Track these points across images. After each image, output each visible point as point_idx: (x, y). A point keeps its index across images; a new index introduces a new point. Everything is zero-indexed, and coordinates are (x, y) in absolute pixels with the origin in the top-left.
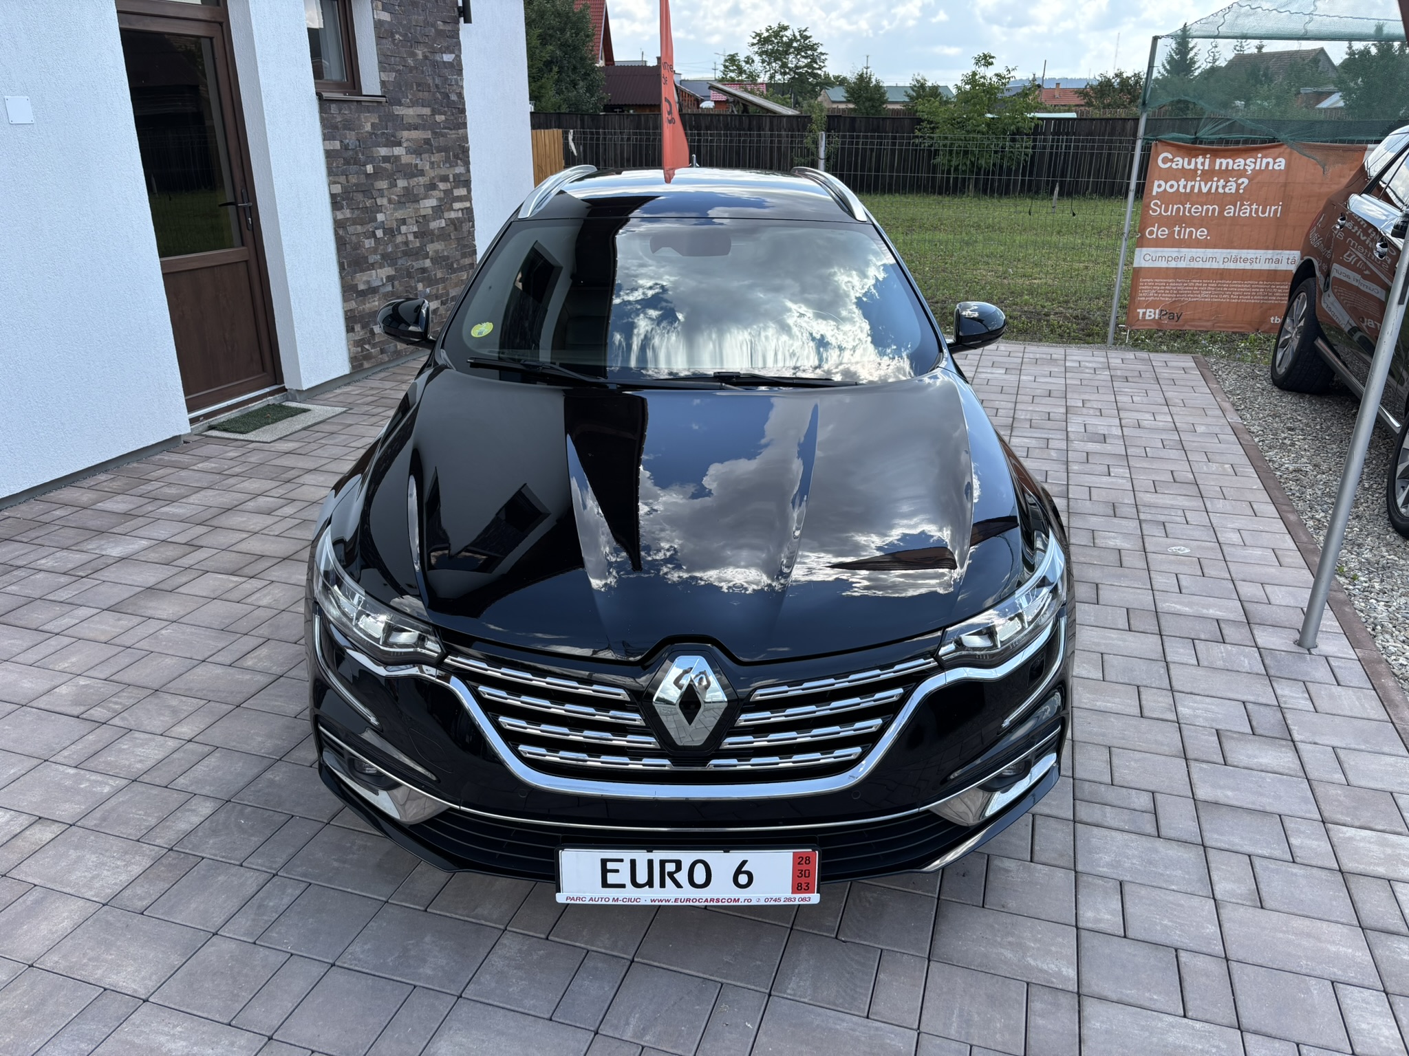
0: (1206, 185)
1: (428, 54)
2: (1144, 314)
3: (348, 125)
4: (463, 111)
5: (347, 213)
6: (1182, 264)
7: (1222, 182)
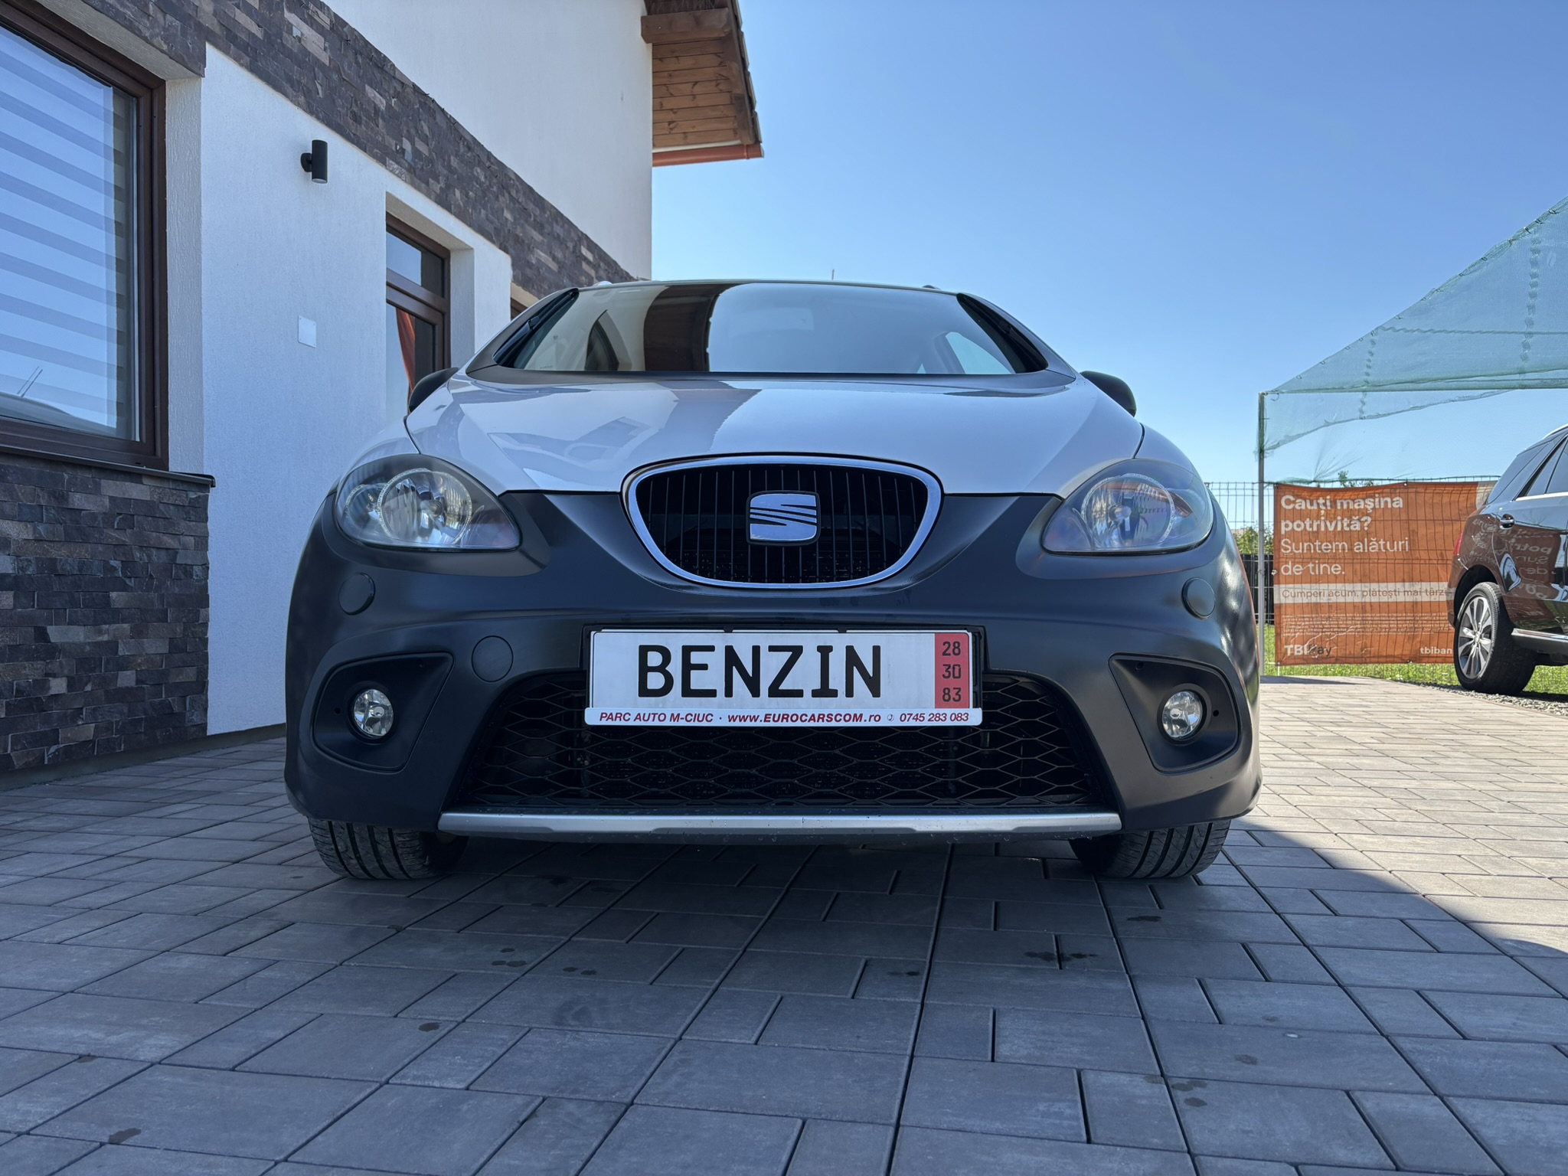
0: (1331, 522)
2: (1293, 650)
6: (1324, 600)
7: (1346, 521)
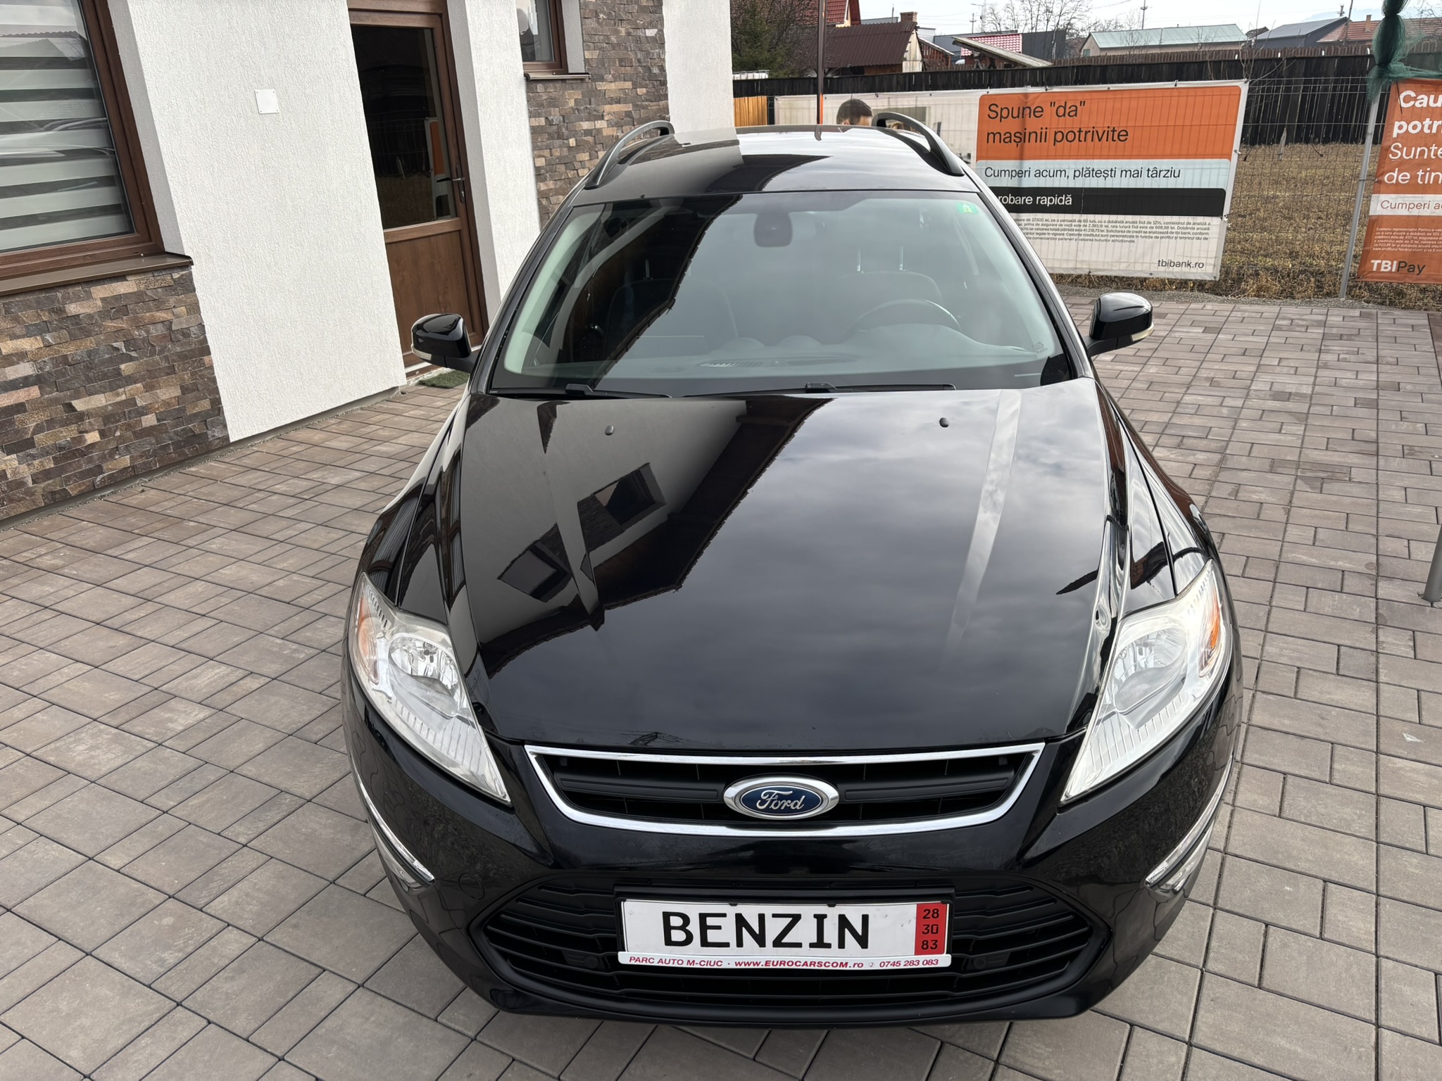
1: (631, 30)
2: (1379, 265)
3: (553, 102)
4: (664, 83)
5: (551, 184)
6: (1425, 212)
